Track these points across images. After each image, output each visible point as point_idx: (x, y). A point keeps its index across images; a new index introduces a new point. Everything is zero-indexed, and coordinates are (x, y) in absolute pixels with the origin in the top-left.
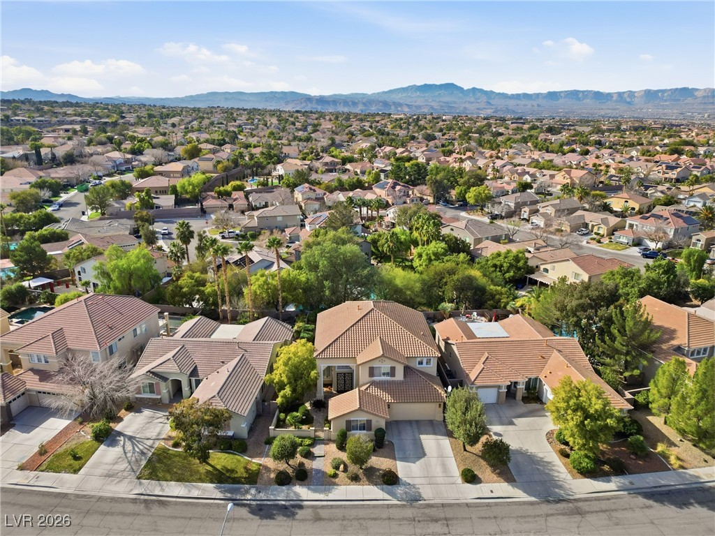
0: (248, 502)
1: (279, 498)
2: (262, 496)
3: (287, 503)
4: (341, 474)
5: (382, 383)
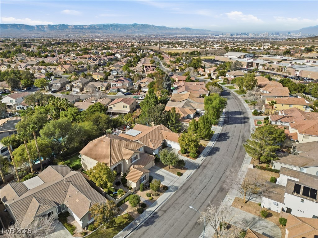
0: (140, 225)
1: (147, 216)
2: (141, 220)
3: (151, 215)
4: (153, 197)
5: (135, 163)
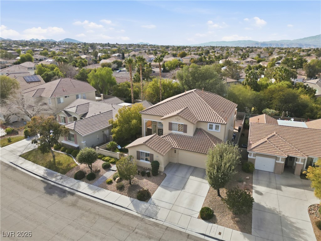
0: (50, 182)
1: (67, 186)
2: (60, 181)
3: (69, 190)
4: (115, 183)
5: (176, 135)
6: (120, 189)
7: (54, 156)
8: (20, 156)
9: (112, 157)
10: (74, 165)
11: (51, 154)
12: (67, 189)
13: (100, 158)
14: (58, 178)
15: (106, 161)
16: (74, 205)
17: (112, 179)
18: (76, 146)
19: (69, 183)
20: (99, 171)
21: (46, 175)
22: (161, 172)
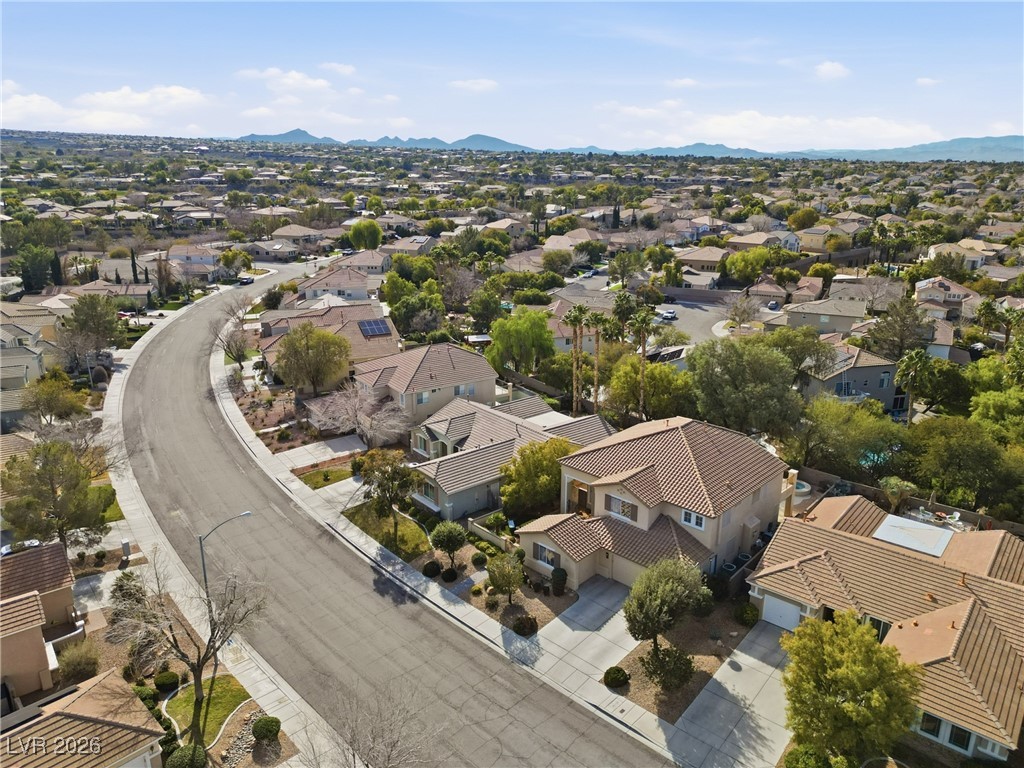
0: (384, 573)
1: (409, 584)
2: (400, 575)
4: (485, 595)
5: (618, 522)
6: (491, 607)
7: (396, 524)
8: (342, 513)
9: (492, 544)
10: (426, 547)
11: (391, 519)
12: (408, 589)
13: (472, 543)
14: (398, 567)
15: (482, 549)
16: (414, 618)
17: (482, 587)
18: (436, 509)
19: (412, 581)
20: (465, 567)
21: (379, 559)
22: (570, 590)
